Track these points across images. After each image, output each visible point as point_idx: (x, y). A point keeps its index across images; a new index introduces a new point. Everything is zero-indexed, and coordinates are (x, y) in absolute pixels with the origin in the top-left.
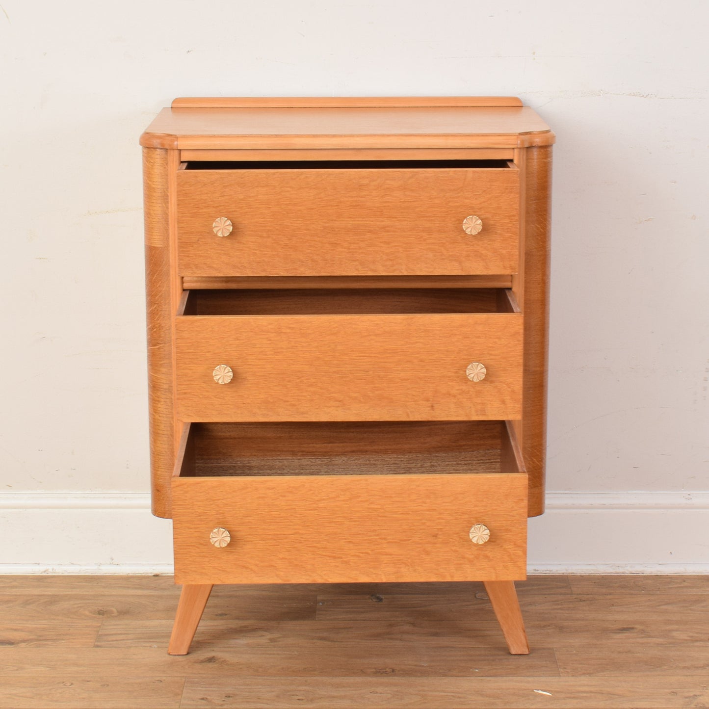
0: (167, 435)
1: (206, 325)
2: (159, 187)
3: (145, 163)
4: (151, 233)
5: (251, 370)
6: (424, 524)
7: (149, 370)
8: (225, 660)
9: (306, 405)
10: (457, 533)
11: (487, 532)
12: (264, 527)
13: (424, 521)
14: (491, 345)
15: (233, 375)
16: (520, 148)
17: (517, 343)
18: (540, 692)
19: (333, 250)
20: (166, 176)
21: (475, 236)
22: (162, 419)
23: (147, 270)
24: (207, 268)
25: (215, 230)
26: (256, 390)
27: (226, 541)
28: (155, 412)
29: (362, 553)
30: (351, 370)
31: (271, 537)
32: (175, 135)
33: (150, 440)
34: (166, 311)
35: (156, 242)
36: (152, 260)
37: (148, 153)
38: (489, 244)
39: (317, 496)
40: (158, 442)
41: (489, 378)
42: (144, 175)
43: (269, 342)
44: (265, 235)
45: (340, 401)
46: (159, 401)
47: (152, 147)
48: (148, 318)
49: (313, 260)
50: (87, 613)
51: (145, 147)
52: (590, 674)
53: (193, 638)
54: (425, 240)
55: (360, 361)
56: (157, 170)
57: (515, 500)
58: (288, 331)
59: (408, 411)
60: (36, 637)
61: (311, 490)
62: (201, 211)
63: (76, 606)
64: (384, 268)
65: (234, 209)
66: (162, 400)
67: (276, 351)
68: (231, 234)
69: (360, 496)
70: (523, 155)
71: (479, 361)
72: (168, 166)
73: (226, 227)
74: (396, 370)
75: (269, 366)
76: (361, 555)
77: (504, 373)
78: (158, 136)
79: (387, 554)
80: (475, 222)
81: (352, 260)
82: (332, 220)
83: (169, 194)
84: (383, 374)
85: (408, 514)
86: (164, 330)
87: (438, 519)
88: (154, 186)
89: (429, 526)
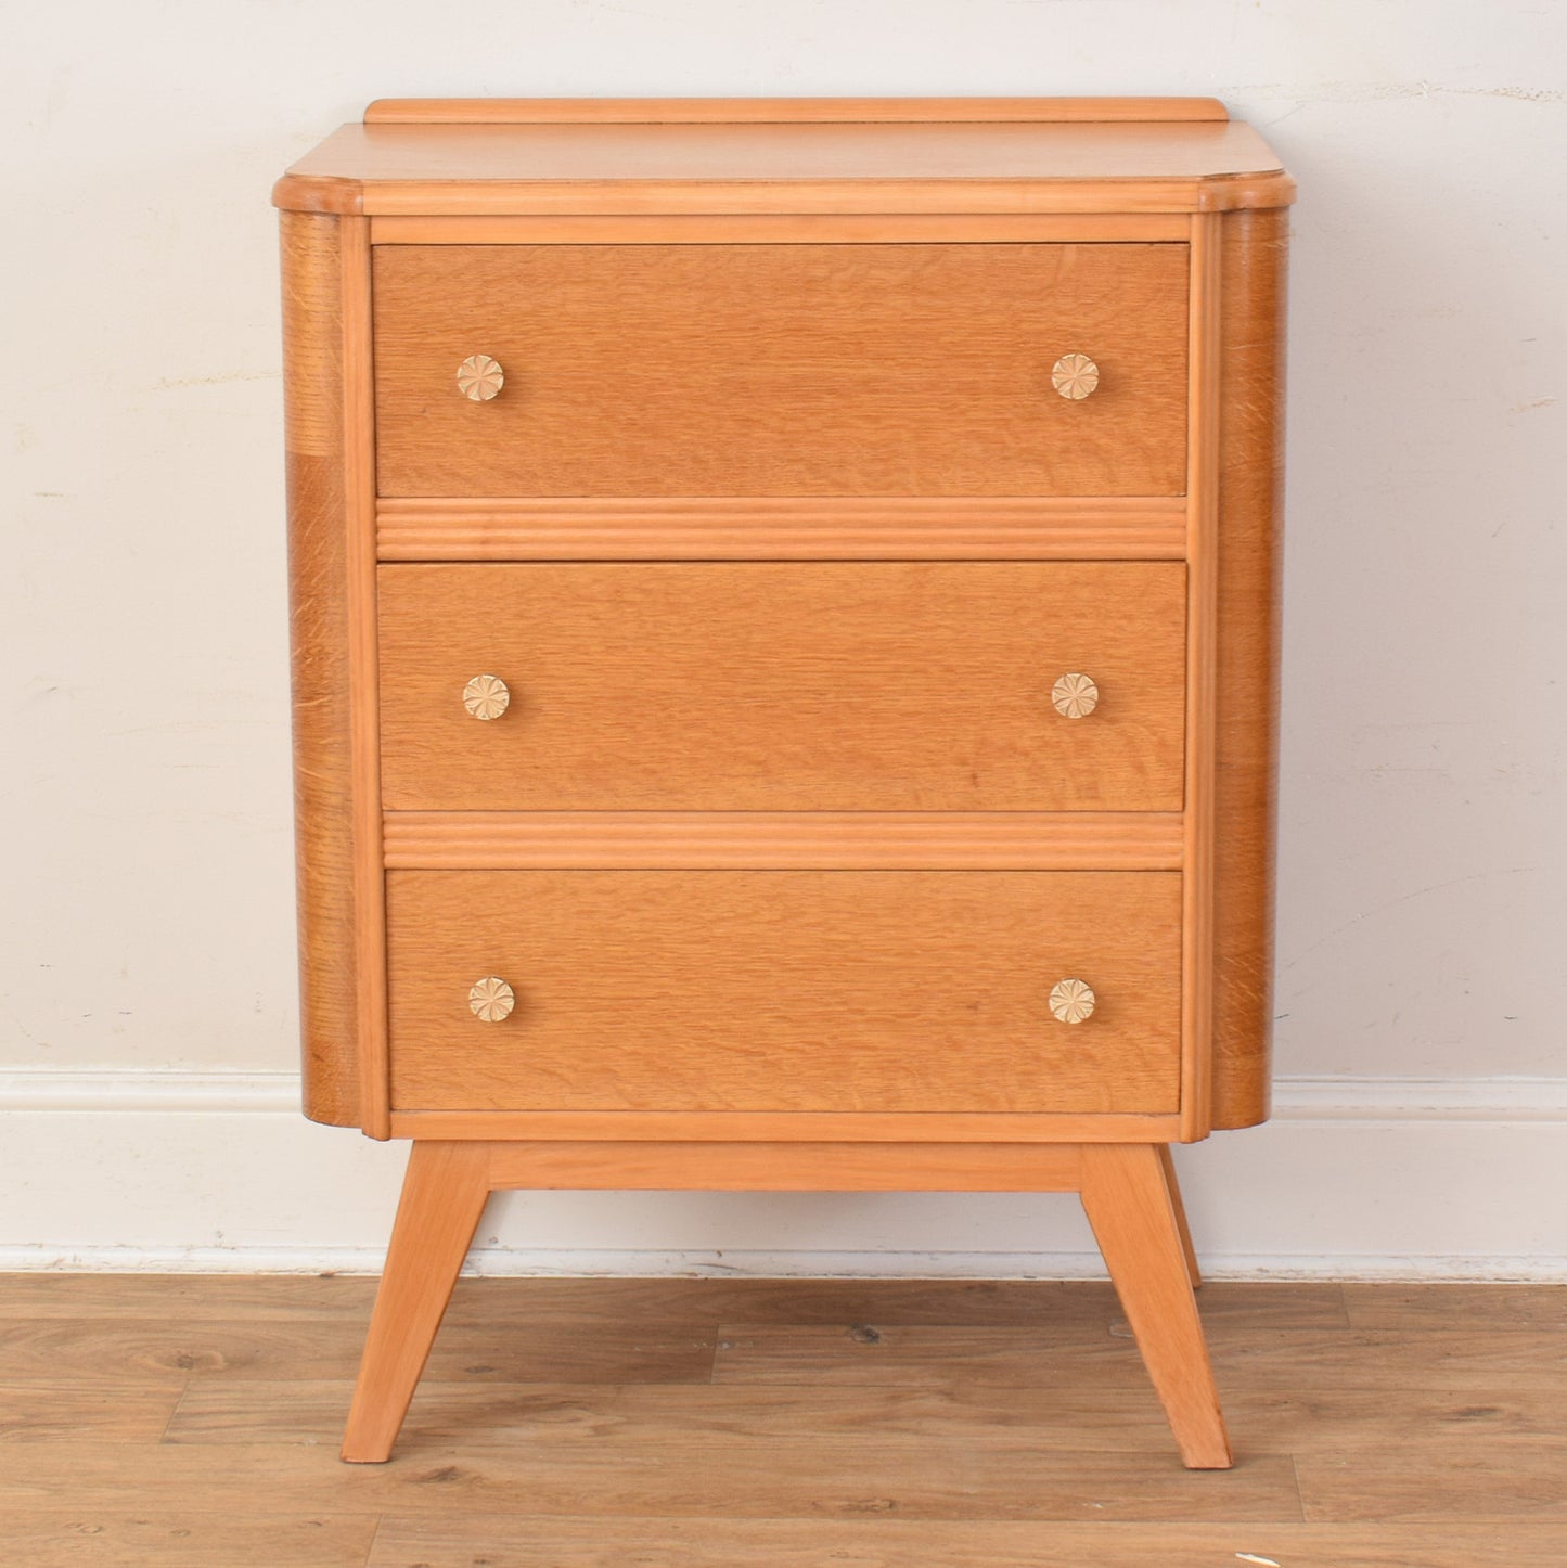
0: (341, 919)
1: (450, 583)
2: (318, 308)
3: (286, 251)
4: (299, 423)
5: (552, 689)
6: (948, 978)
7: (296, 760)
8: (480, 1477)
9: (680, 773)
10: (1024, 1002)
11: (1089, 996)
12: (590, 980)
13: (948, 972)
14: (1110, 634)
15: (510, 699)
16: (1206, 214)
17: (1173, 629)
18: (1250, 1558)
19: (745, 435)
20: (336, 280)
21: (1081, 403)
22: (326, 880)
23: (290, 514)
24: (444, 478)
25: (462, 386)
26: (564, 736)
27: (505, 1007)
28: (309, 864)
29: (810, 1043)
30: (783, 691)
31: (605, 1003)
32: (357, 181)
33: (300, 933)
34: (335, 613)
35: (312, 444)
36: (302, 489)
37: (292, 226)
38: (1116, 423)
39: (708, 911)
40: (318, 937)
41: (1103, 710)
42: (283, 281)
43: (594, 623)
44: (582, 398)
45: (759, 763)
46: (319, 837)
47: (302, 209)
48: (292, 634)
49: (697, 460)
50: (151, 1362)
51: (285, 210)
52: (1377, 1518)
53: (401, 1423)
54: (962, 413)
55: (807, 669)
56: (316, 268)
57: (1153, 928)
58: (638, 597)
59: (918, 787)
60: (23, 1418)
61: (695, 898)
62: (430, 340)
63: (125, 1346)
64: (864, 479)
65: (509, 337)
66: (326, 833)
67: (609, 645)
68: (502, 395)
69: (804, 913)
70: (1214, 231)
71: (1082, 672)
72: (339, 257)
73: (489, 379)
74: (889, 691)
75: (594, 680)
76: (807, 1047)
77: (1141, 701)
78: (318, 183)
79: (865, 1047)
80: (1082, 368)
81: (789, 460)
82: (742, 364)
83: (343, 326)
84: (860, 700)
85: (915, 955)
86: (331, 660)
87: (982, 967)
88: (306, 307)
89: (959, 985)
